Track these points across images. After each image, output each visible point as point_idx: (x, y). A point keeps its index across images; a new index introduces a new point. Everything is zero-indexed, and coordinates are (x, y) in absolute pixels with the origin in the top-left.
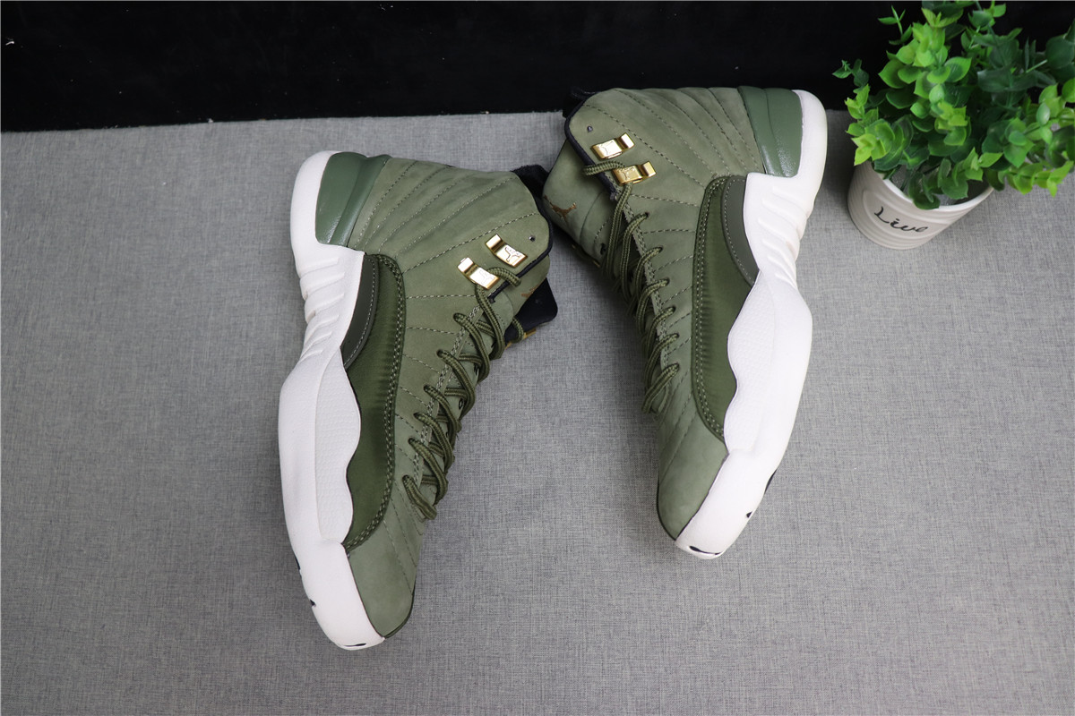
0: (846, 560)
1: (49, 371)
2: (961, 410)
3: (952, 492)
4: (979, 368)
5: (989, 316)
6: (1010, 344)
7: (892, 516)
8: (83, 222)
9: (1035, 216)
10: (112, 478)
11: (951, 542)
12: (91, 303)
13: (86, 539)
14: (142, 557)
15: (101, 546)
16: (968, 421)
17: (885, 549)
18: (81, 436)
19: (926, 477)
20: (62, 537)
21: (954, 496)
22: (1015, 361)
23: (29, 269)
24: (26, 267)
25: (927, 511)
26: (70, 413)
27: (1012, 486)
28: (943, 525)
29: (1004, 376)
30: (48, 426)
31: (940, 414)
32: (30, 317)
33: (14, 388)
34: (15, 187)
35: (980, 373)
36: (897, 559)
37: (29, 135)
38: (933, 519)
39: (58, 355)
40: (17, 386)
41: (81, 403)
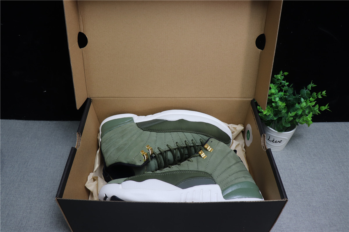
0: (273, 231)
1: (32, 177)
2: (299, 190)
3: (301, 211)
4: (302, 180)
5: (302, 167)
6: (309, 174)
7: (285, 218)
8: (49, 141)
9: (310, 145)
10: (46, 206)
11: (304, 225)
12: (48, 160)
13: (34, 223)
14: (52, 229)
15: (39, 225)
16: (302, 193)
17: (285, 227)
18: (38, 194)
19: (293, 208)
20: (26, 223)
21: (302, 213)
22: (312, 178)
23: (31, 152)
24: (30, 151)
25: (295, 217)
26: (36, 188)
27: (318, 210)
28: (301, 221)
29: (309, 182)
30: (29, 191)
31: (294, 191)
32: (29, 163)
33: (20, 181)
34: (31, 132)
35: (303, 181)
36: (289, 230)
37: (38, 121)
38: (297, 219)
39: (35, 173)
40: (21, 180)
41: (40, 185)
